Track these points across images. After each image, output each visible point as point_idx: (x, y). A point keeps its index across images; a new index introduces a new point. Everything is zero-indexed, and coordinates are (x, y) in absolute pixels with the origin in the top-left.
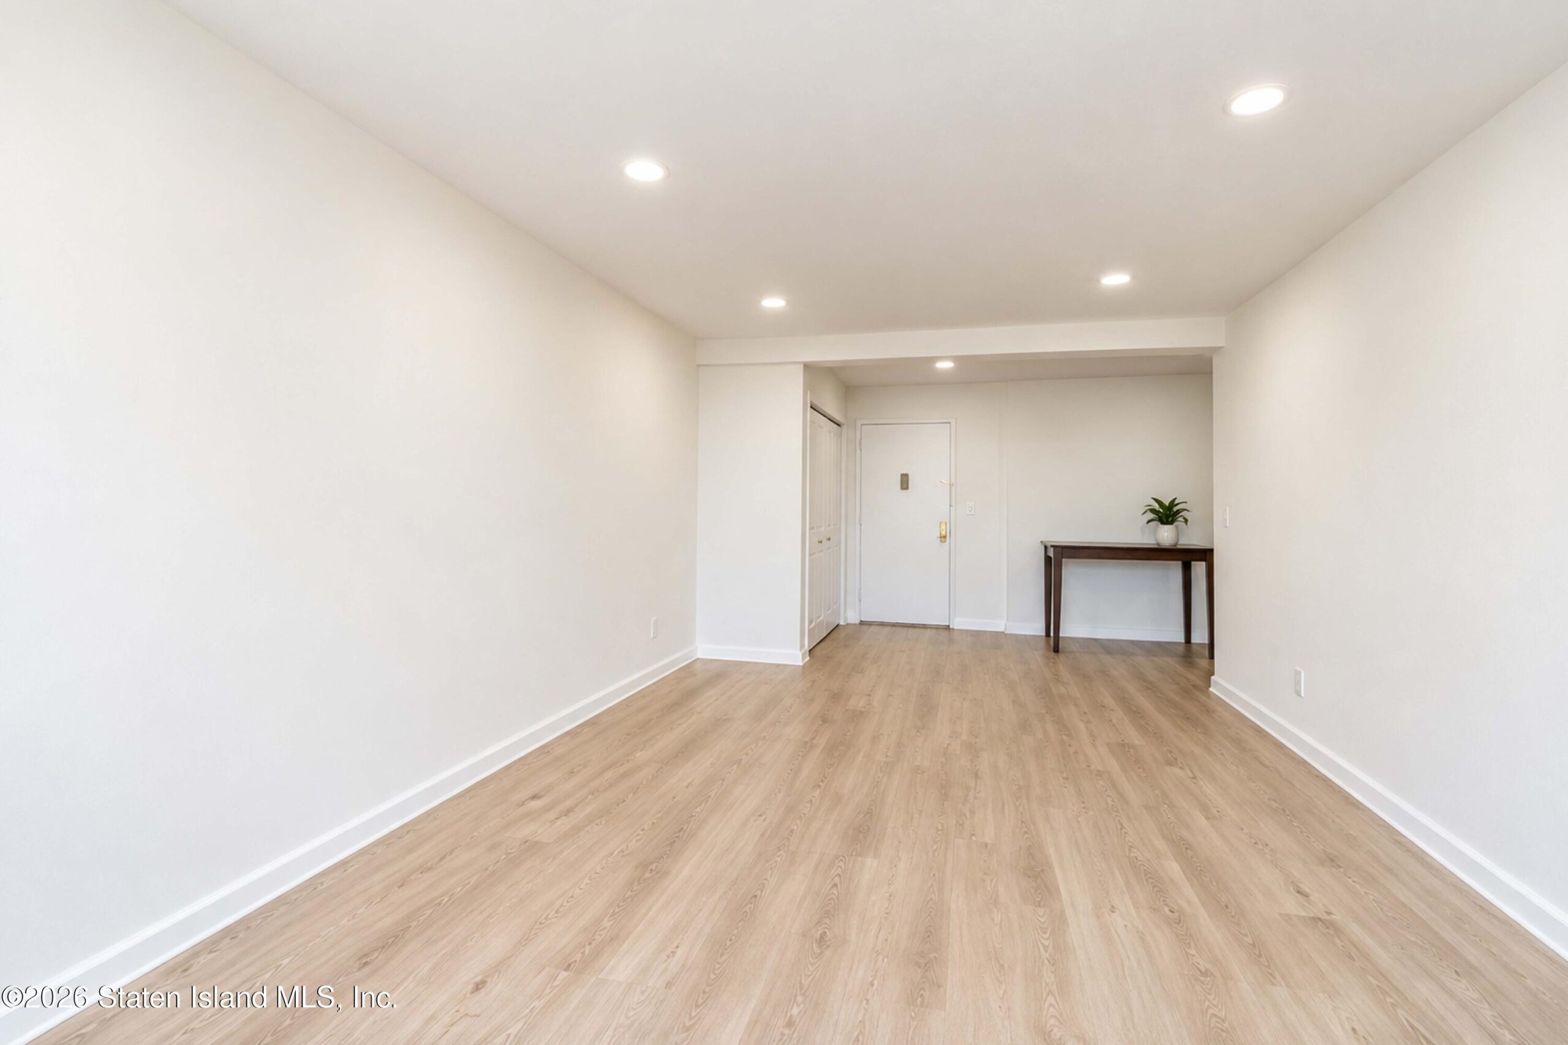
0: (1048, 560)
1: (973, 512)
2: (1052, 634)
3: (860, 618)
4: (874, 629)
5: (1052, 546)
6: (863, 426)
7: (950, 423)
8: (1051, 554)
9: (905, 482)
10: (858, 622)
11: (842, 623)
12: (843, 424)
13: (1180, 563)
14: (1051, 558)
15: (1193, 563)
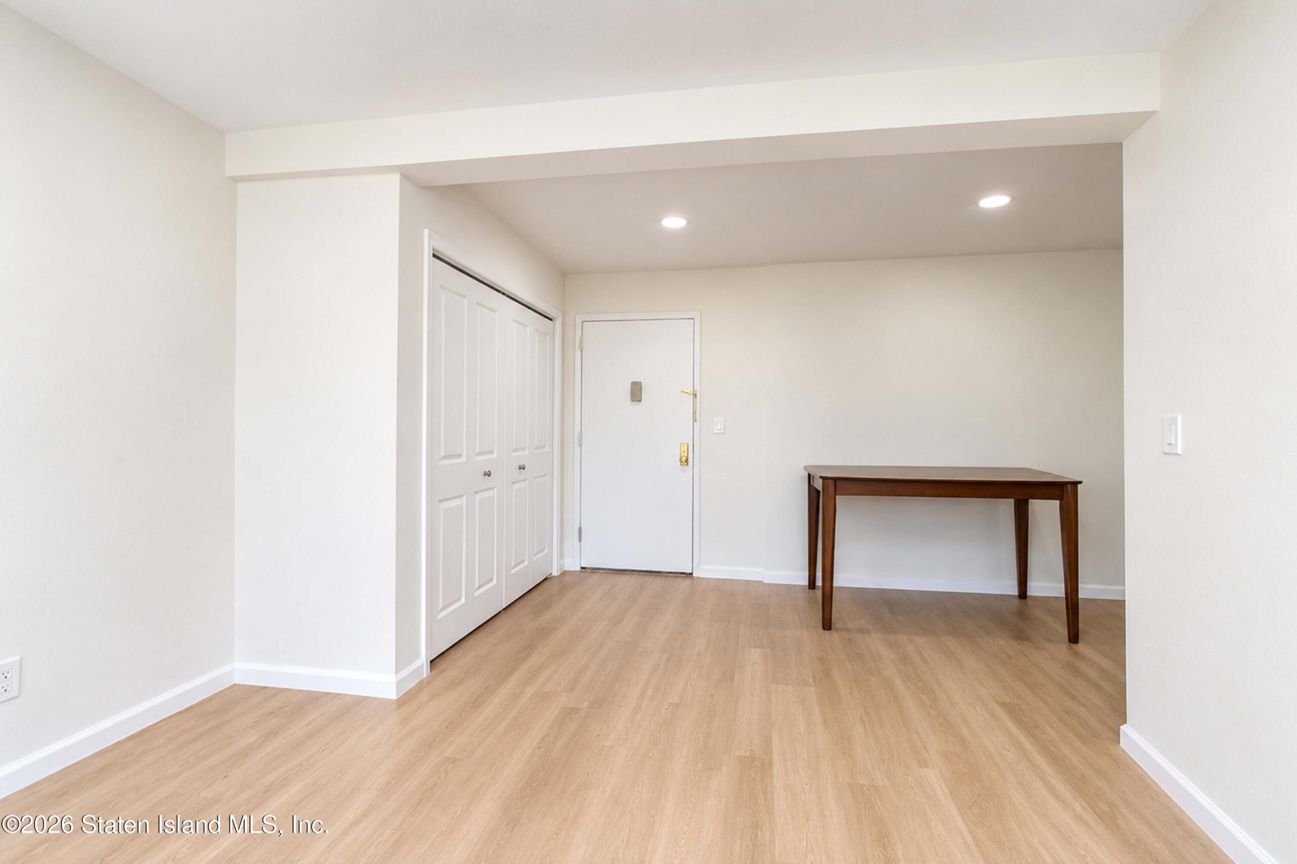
0: (814, 495)
1: (722, 431)
2: (819, 583)
3: (580, 564)
4: (596, 577)
5: (821, 477)
6: (584, 323)
7: (693, 319)
8: (819, 485)
9: (636, 392)
10: (578, 569)
11: (555, 573)
12: (556, 318)
13: (1011, 501)
14: (818, 492)
15: (1030, 500)
